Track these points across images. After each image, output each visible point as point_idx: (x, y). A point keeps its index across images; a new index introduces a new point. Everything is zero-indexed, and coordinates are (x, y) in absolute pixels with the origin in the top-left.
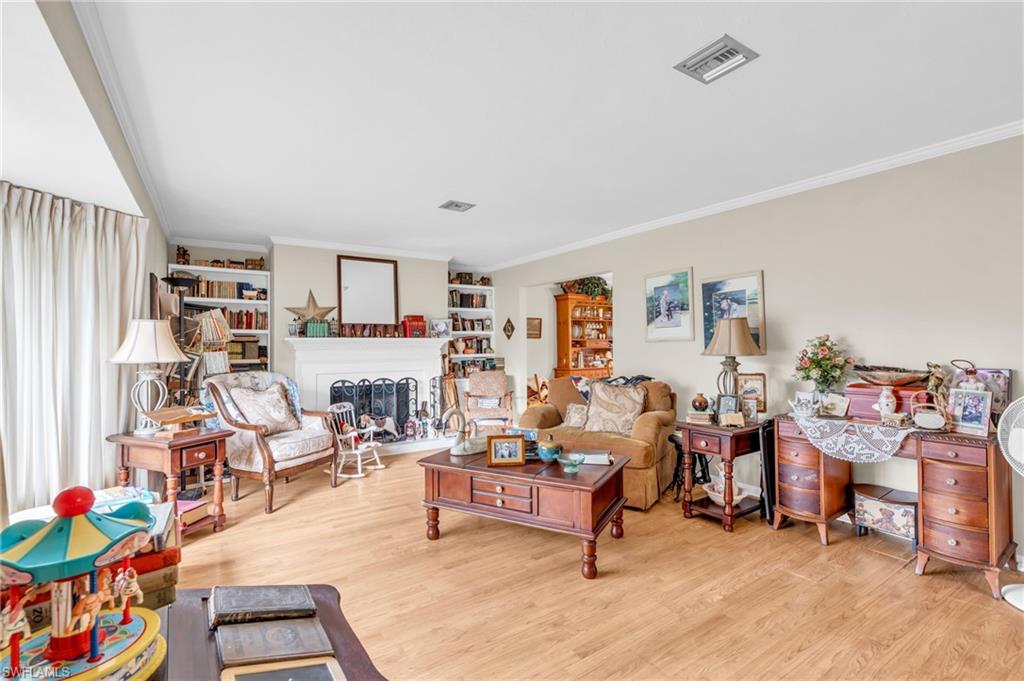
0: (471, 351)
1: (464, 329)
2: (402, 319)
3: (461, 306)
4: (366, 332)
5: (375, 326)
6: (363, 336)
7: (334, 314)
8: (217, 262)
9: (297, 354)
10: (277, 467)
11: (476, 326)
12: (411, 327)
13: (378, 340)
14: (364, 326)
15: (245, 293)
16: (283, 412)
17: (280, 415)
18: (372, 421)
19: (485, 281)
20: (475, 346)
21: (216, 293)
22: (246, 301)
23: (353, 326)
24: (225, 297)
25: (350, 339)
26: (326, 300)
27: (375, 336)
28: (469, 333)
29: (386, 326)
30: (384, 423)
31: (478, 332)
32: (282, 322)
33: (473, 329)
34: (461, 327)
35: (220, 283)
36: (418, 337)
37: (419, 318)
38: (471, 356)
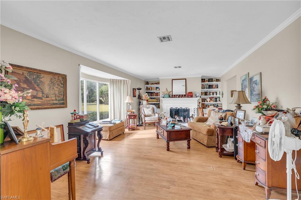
0: (212, 101)
1: (210, 95)
2: (187, 93)
3: (209, 88)
4: (177, 97)
5: (180, 95)
6: (176, 97)
7: (171, 93)
8: (152, 84)
9: (163, 101)
10: (146, 122)
11: (214, 94)
12: (190, 95)
13: (180, 98)
14: (177, 95)
15: (157, 89)
16: (151, 112)
17: (150, 113)
18: (178, 117)
19: (218, 80)
20: (214, 100)
21: (148, 90)
22: (157, 91)
23: (175, 95)
24: (154, 90)
25: (174, 98)
26: (170, 90)
27: (180, 97)
28: (212, 96)
29: (182, 95)
30: (180, 118)
31: (215, 96)
32: (161, 95)
33: (213, 95)
34: (209, 95)
35: (153, 88)
36: (190, 97)
37: (191, 93)
38: (212, 102)
